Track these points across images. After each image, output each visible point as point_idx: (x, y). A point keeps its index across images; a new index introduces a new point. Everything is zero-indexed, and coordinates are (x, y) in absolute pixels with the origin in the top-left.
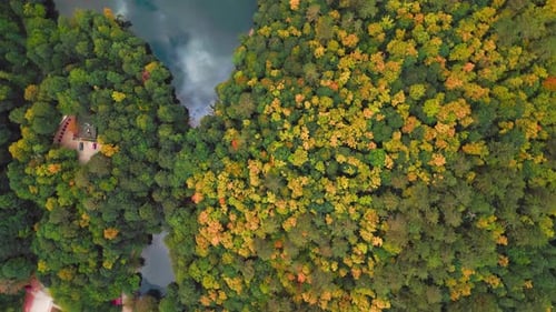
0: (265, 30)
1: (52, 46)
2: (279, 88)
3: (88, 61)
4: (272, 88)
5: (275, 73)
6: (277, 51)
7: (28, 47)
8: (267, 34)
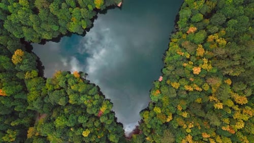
0: (176, 85)
1: (43, 99)
2: (190, 127)
3: (66, 110)
4: (185, 126)
5: (185, 115)
6: (185, 99)
7: (29, 100)
8: (177, 88)
